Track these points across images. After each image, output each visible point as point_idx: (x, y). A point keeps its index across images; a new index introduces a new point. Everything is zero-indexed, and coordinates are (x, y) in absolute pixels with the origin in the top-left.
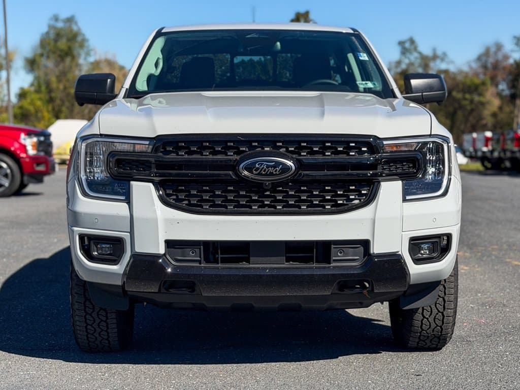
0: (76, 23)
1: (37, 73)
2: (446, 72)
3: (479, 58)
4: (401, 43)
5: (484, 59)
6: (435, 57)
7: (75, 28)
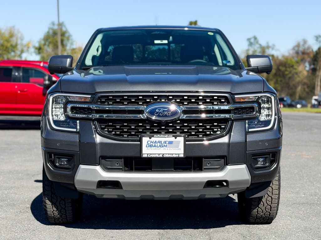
0: (65, 26)
1: (42, 55)
2: (273, 56)
3: (294, 49)
4: (249, 40)
5: (296, 49)
6: (268, 47)
7: (64, 29)
